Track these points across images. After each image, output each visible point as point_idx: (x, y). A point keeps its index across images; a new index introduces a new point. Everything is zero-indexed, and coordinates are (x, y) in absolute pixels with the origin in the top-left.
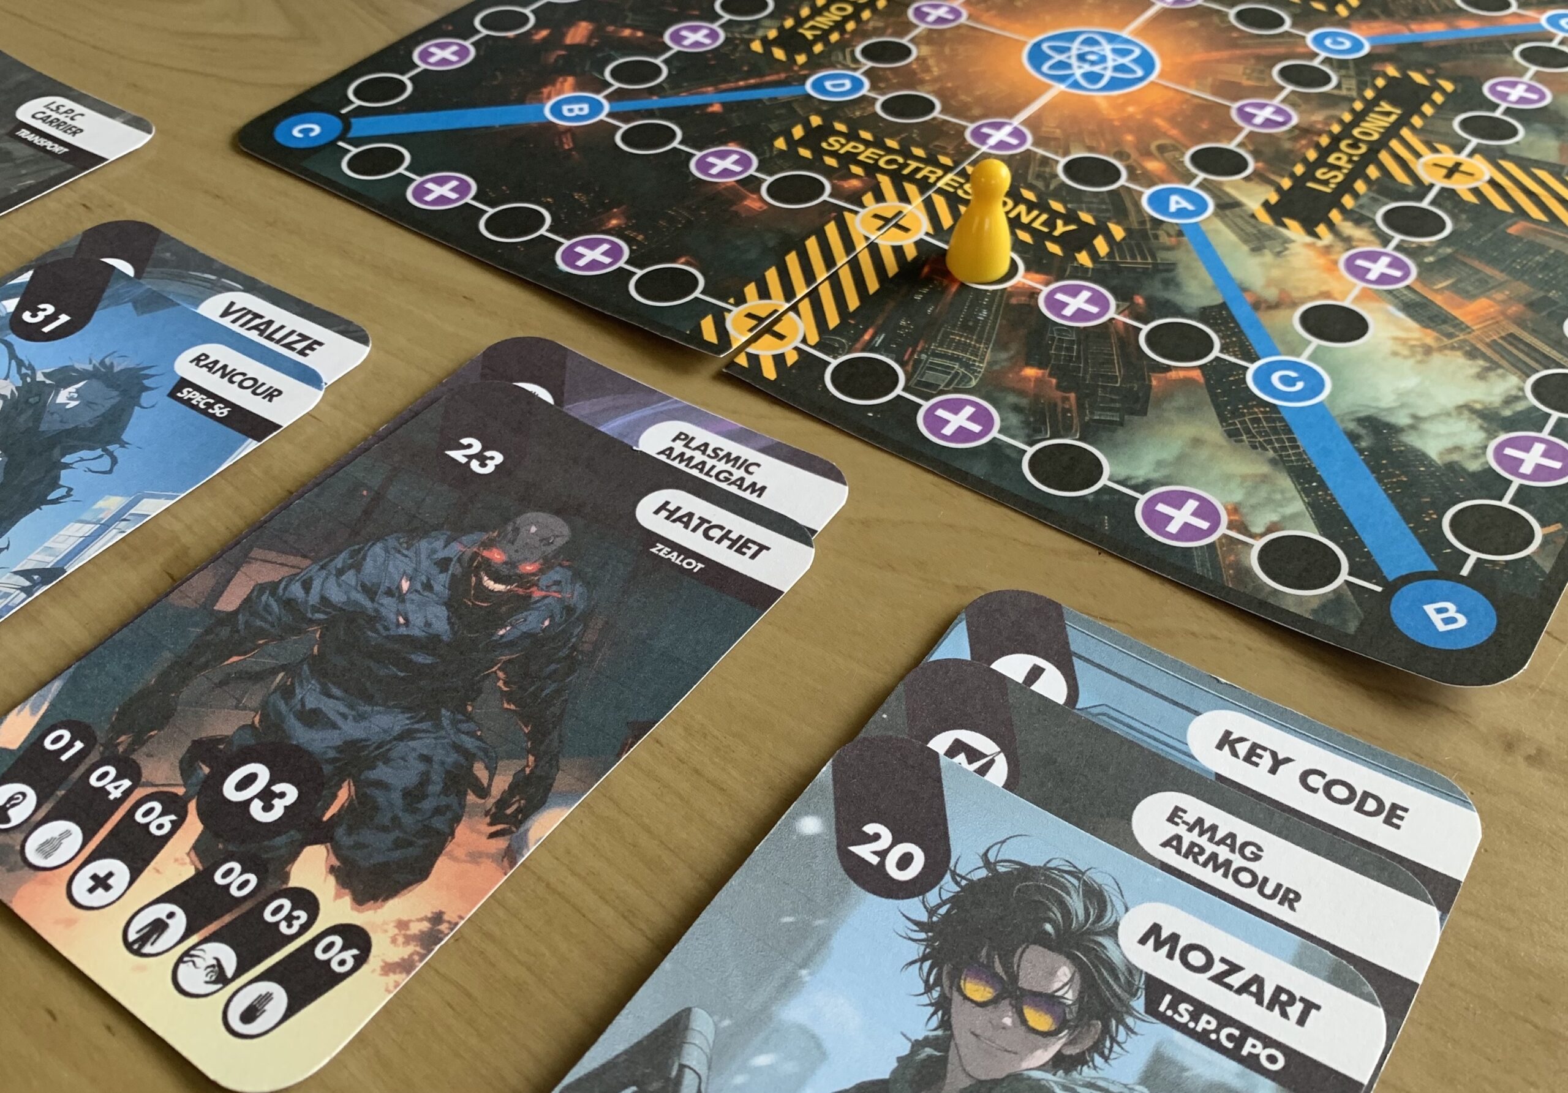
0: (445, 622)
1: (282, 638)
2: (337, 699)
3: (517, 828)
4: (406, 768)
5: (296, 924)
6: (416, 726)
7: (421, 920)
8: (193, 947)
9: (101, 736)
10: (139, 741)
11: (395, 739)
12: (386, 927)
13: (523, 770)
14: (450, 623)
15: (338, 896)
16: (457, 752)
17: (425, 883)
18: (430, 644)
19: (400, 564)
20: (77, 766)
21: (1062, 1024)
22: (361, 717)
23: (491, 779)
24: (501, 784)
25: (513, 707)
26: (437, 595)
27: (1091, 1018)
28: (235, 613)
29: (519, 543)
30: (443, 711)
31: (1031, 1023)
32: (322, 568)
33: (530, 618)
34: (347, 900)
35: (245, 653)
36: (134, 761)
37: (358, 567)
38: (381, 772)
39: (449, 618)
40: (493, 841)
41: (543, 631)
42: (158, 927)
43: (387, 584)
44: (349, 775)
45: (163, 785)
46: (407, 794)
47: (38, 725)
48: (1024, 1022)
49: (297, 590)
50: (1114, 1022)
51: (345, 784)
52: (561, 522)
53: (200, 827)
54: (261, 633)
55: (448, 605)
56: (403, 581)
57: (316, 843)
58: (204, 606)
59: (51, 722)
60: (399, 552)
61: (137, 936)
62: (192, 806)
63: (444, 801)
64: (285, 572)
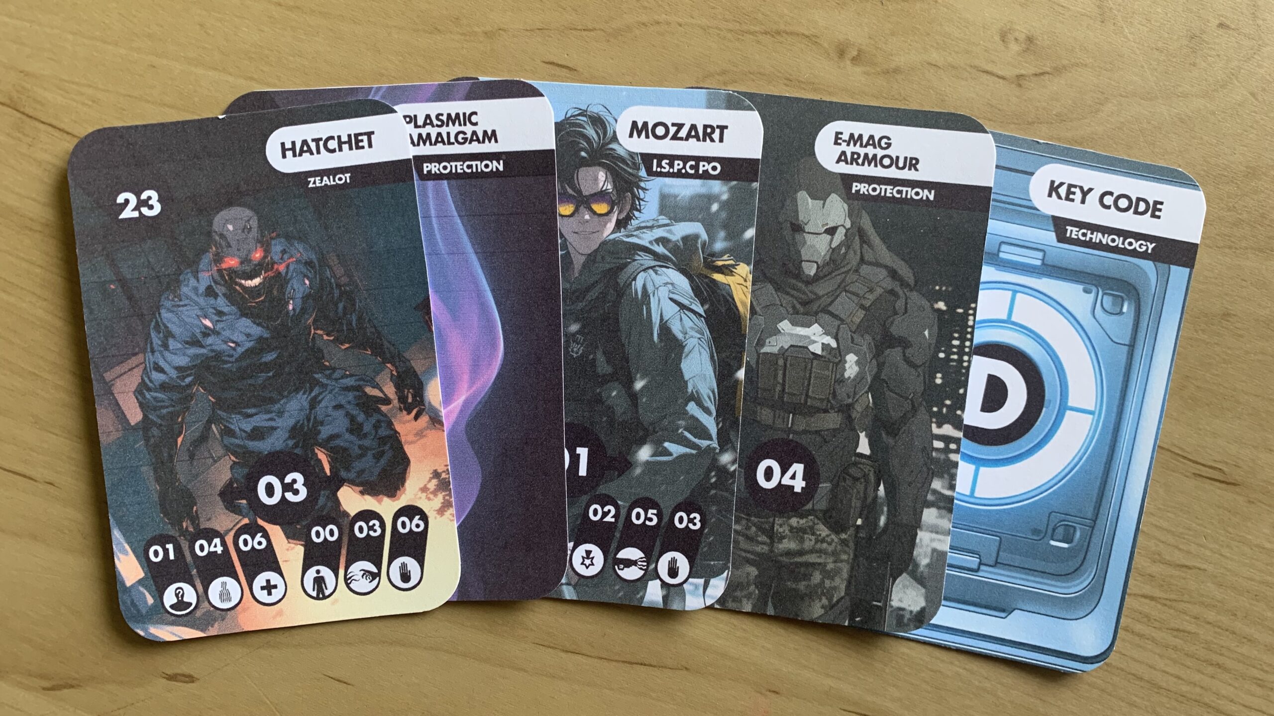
0: (255, 326)
1: (188, 408)
2: (256, 414)
3: (424, 405)
4: (334, 419)
5: (377, 527)
6: (313, 394)
7: (430, 481)
8: (346, 575)
9: (172, 532)
10: (194, 519)
11: (311, 409)
12: (418, 496)
13: (392, 375)
14: (258, 325)
15: (380, 502)
16: (349, 391)
17: (412, 463)
18: (262, 345)
19: (189, 313)
20: (184, 555)
21: (612, 204)
22: (280, 413)
23: (382, 391)
24: (390, 390)
25: (347, 345)
26: (230, 314)
27: (624, 193)
28: (145, 417)
29: (233, 243)
30: (316, 376)
31: (599, 212)
32: (153, 351)
33: (295, 287)
34: (386, 500)
35: (181, 433)
36: (205, 529)
37: (169, 334)
38: (325, 432)
39: (255, 323)
40: (419, 420)
41: (311, 288)
42: (319, 581)
43: (198, 331)
44: (312, 445)
45: (234, 526)
46: (351, 431)
47: (137, 557)
48: (594, 213)
49: (157, 377)
50: (635, 189)
51: (316, 451)
52: (239, 209)
53: (278, 528)
54: (173, 416)
55: (244, 315)
56: (204, 321)
57: (340, 488)
58: (125, 429)
59: (141, 550)
60: (179, 306)
61: (316, 592)
62: (261, 522)
63: (373, 420)
64: (138, 372)
